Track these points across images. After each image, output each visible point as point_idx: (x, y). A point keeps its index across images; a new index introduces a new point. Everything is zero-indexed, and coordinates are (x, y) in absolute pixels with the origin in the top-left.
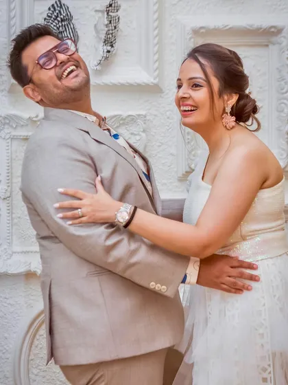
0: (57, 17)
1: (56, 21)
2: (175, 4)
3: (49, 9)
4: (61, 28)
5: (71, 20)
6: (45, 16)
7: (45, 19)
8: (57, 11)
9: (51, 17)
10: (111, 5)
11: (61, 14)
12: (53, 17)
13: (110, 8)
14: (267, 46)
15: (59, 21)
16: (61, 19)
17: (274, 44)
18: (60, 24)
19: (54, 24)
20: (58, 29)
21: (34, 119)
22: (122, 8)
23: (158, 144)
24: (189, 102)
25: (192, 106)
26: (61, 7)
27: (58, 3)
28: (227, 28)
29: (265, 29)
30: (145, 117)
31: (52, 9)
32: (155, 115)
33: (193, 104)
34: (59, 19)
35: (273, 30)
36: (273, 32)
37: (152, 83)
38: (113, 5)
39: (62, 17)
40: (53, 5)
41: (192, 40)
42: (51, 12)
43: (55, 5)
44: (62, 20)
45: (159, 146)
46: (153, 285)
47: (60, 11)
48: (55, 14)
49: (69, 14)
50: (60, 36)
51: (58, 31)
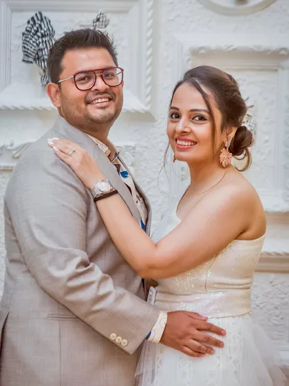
0: (37, 31)
1: (36, 37)
2: (172, 20)
3: (29, 22)
4: (41, 45)
5: (53, 36)
6: (24, 30)
7: (23, 34)
8: (37, 25)
9: (31, 32)
10: (98, 20)
11: (42, 29)
12: (33, 31)
13: (97, 23)
14: (276, 71)
15: (39, 37)
16: (42, 34)
17: (283, 68)
18: (40, 40)
19: (33, 39)
20: (38, 45)
21: (9, 148)
22: (111, 22)
23: (148, 180)
24: (190, 137)
25: (192, 141)
26: (42, 20)
27: (39, 16)
28: (231, 49)
29: (274, 52)
30: (134, 148)
31: (32, 23)
32: (146, 147)
33: (194, 140)
34: (39, 34)
35: (283, 52)
36: (283, 55)
37: (143, 110)
38: (101, 20)
39: (42, 31)
40: (33, 18)
41: (190, 62)
42: (30, 26)
43: (35, 18)
44: (43, 36)
45: (149, 182)
46: (113, 337)
47: (40, 26)
48: (35, 28)
49: (50, 28)
50: (40, 54)
51: (37, 48)
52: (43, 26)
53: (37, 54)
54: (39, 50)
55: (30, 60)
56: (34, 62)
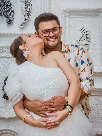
0: (4, 4)
1: (4, 6)
4: (6, 9)
5: (11, 6)
8: (4, 2)
9: (2, 4)
14: (98, 17)
16: (6, 5)
18: (6, 7)
29: (96, 10)
35: (99, 10)
42: (2, 2)
49: (10, 3)
50: (6, 12)
51: (4, 11)
52: (7, 2)
53: (5, 13)
54: (5, 11)
55: (2, 15)
56: (4, 16)
